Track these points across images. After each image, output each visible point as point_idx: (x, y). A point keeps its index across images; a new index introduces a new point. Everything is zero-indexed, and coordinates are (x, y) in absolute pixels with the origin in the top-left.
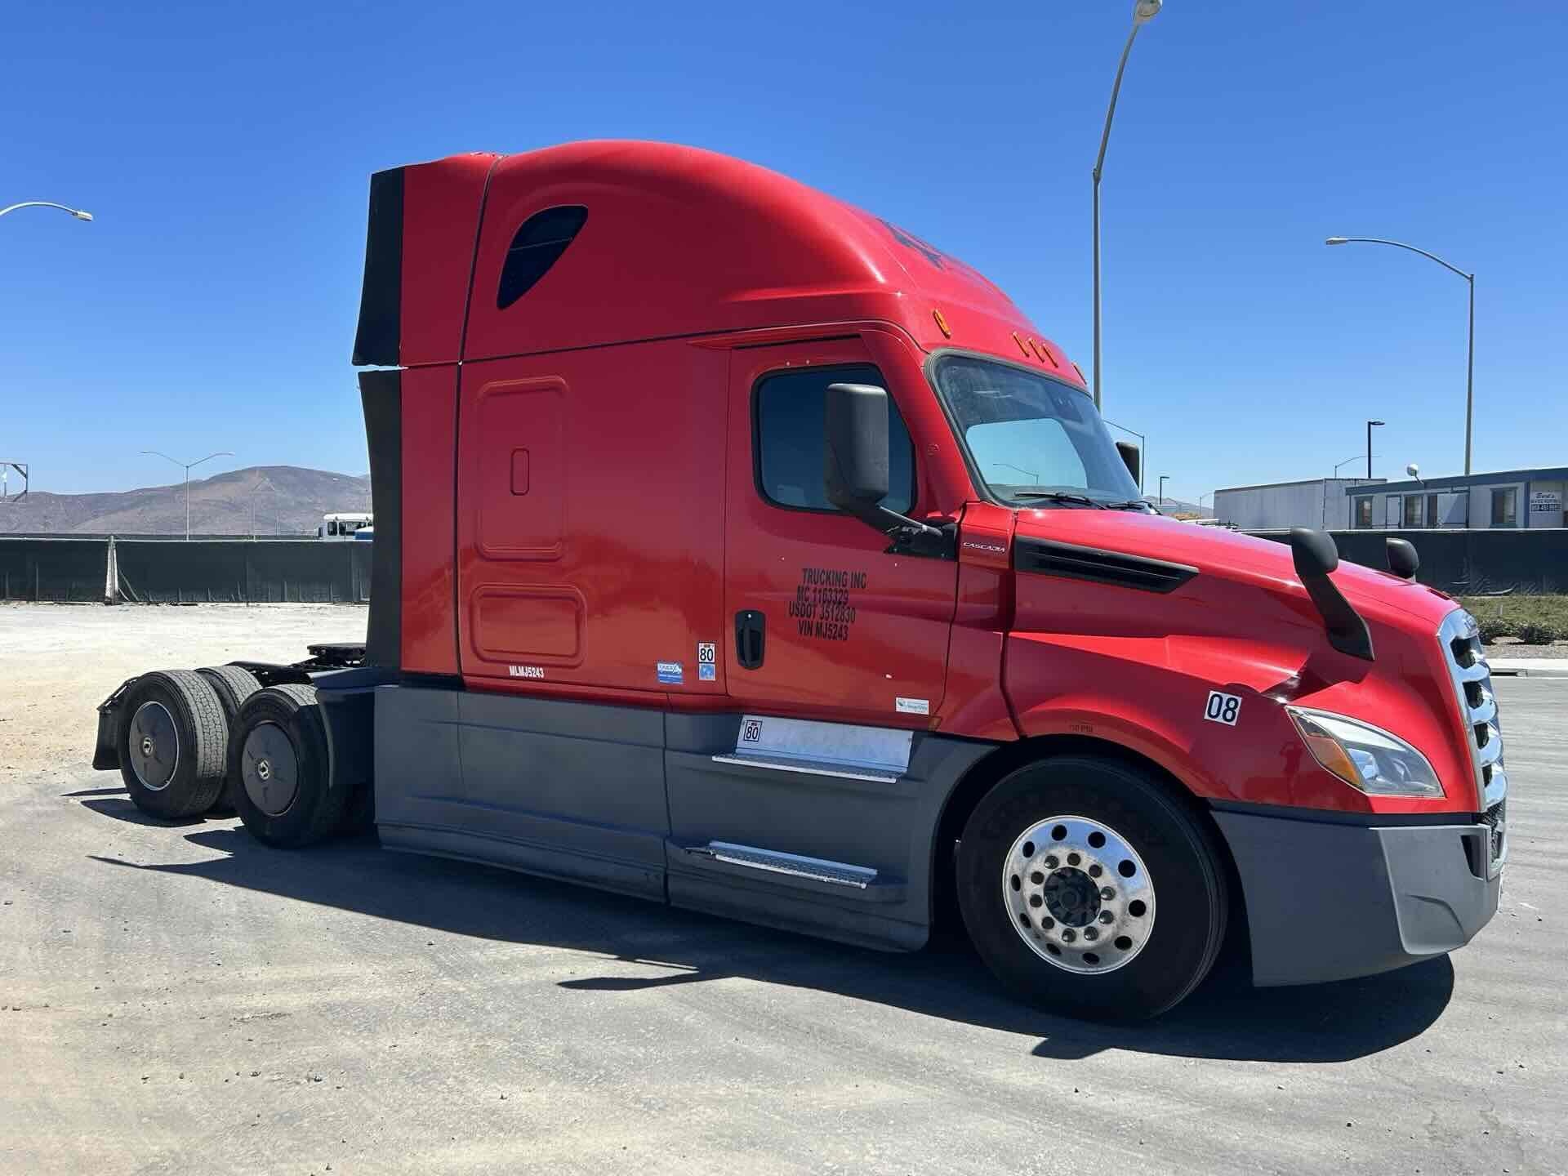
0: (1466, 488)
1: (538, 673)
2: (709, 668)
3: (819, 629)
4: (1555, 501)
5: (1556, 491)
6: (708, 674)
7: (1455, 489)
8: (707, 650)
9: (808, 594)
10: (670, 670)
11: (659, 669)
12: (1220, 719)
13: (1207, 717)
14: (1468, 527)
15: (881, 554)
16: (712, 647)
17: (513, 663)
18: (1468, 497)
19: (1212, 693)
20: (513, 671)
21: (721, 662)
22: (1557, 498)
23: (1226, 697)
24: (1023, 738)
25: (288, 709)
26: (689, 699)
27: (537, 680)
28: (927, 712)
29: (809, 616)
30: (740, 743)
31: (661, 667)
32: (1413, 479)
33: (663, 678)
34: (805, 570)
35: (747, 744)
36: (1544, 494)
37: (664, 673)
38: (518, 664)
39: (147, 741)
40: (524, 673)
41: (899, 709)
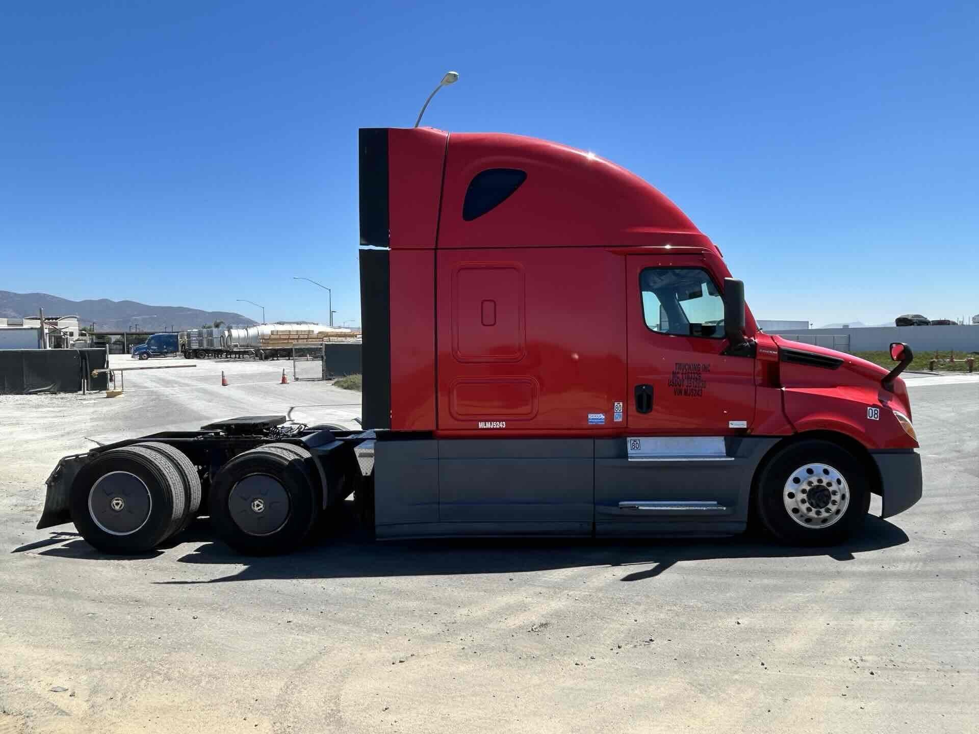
1: (502, 425)
2: (619, 415)
3: (686, 393)
6: (618, 418)
8: (619, 406)
9: (678, 375)
10: (597, 418)
11: (589, 417)
12: (873, 418)
13: (868, 418)
15: (717, 356)
16: (621, 404)
17: (481, 421)
19: (869, 408)
20: (481, 425)
21: (626, 412)
23: (873, 409)
24: (796, 433)
25: (281, 464)
26: (606, 431)
27: (500, 429)
28: (745, 427)
29: (680, 386)
30: (630, 451)
31: (591, 416)
33: (591, 422)
34: (676, 364)
35: (633, 452)
37: (592, 419)
38: (485, 420)
39: (116, 500)
40: (488, 425)
41: (731, 426)
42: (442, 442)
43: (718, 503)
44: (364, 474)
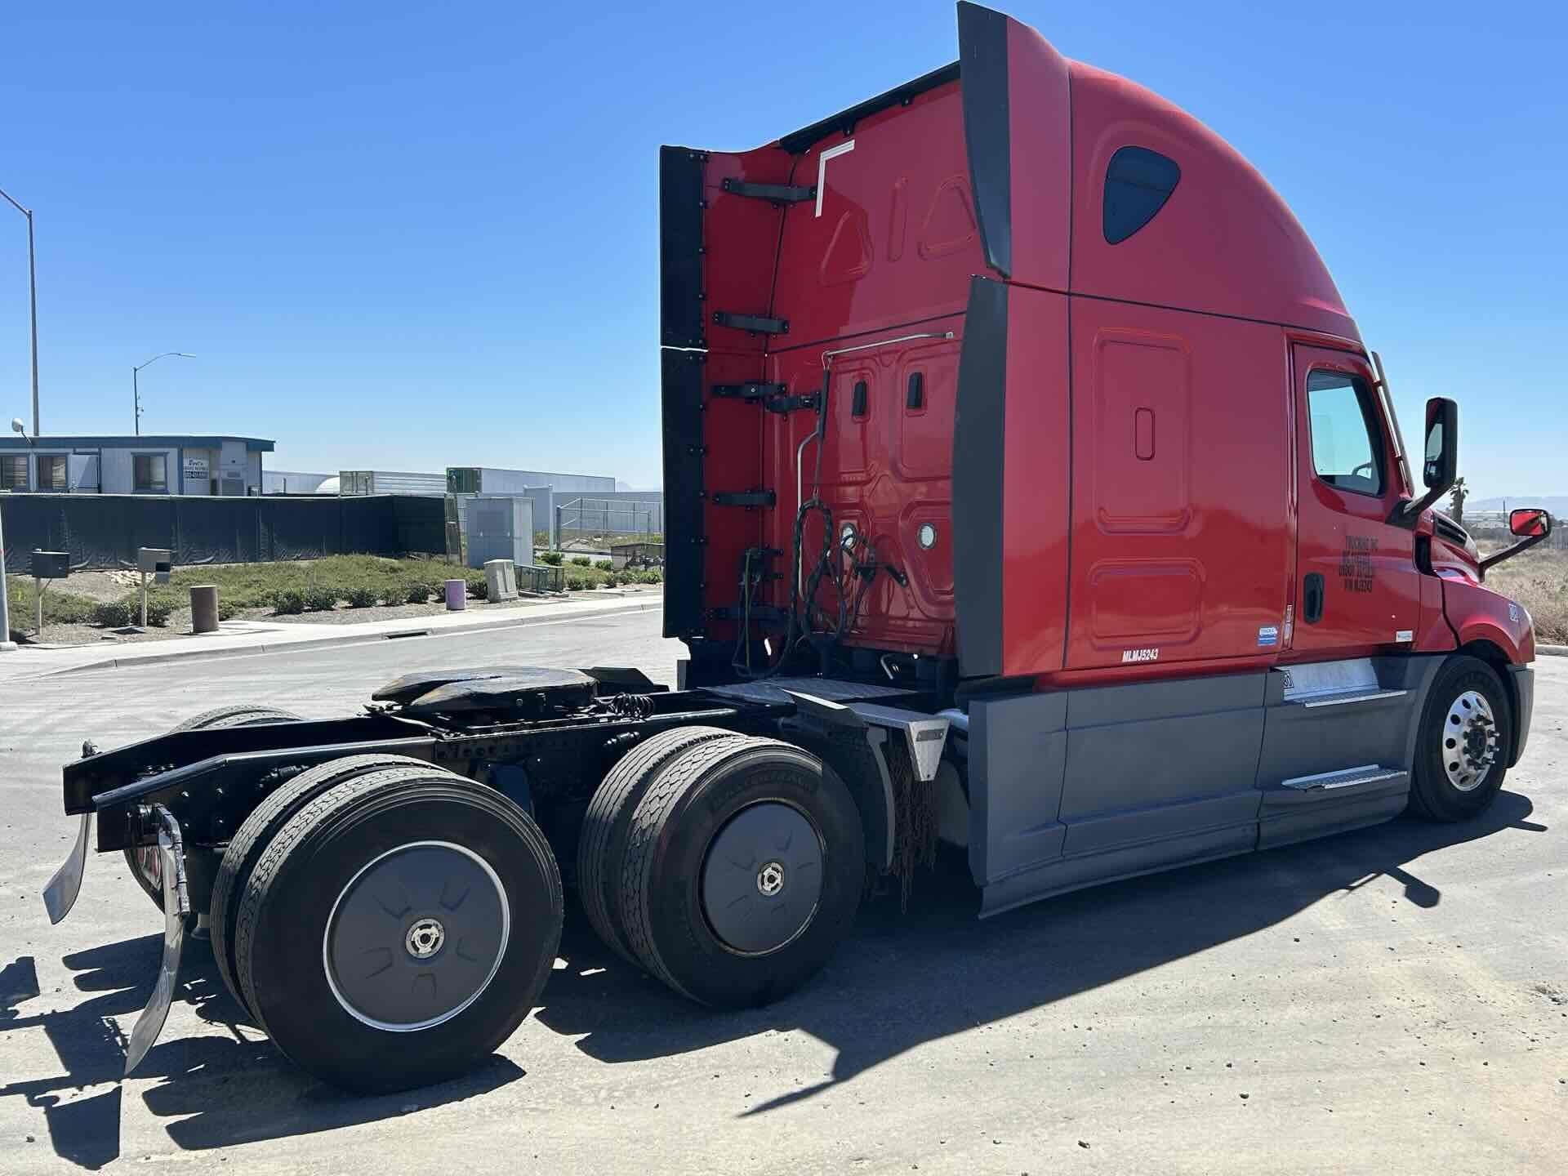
0: (97, 450)
1: (1154, 654)
3: (1356, 588)
4: (203, 469)
5: (204, 459)
7: (78, 450)
8: (1289, 611)
9: (1349, 557)
10: (1267, 634)
11: (1261, 633)
12: (1514, 620)
13: (1511, 619)
14: (100, 492)
16: (1292, 608)
18: (99, 460)
19: (1509, 605)
20: (1126, 657)
21: (1295, 623)
22: (204, 466)
23: (1513, 606)
24: (1460, 646)
27: (1151, 662)
28: (1411, 640)
29: (1350, 575)
32: (19, 435)
33: (1262, 642)
34: (1347, 538)
35: (1288, 692)
36: (195, 461)
37: (1263, 636)
38: (1132, 648)
39: (421, 928)
40: (1136, 657)
41: (1399, 640)
42: (1074, 695)
43: (1382, 767)
44: (923, 779)
